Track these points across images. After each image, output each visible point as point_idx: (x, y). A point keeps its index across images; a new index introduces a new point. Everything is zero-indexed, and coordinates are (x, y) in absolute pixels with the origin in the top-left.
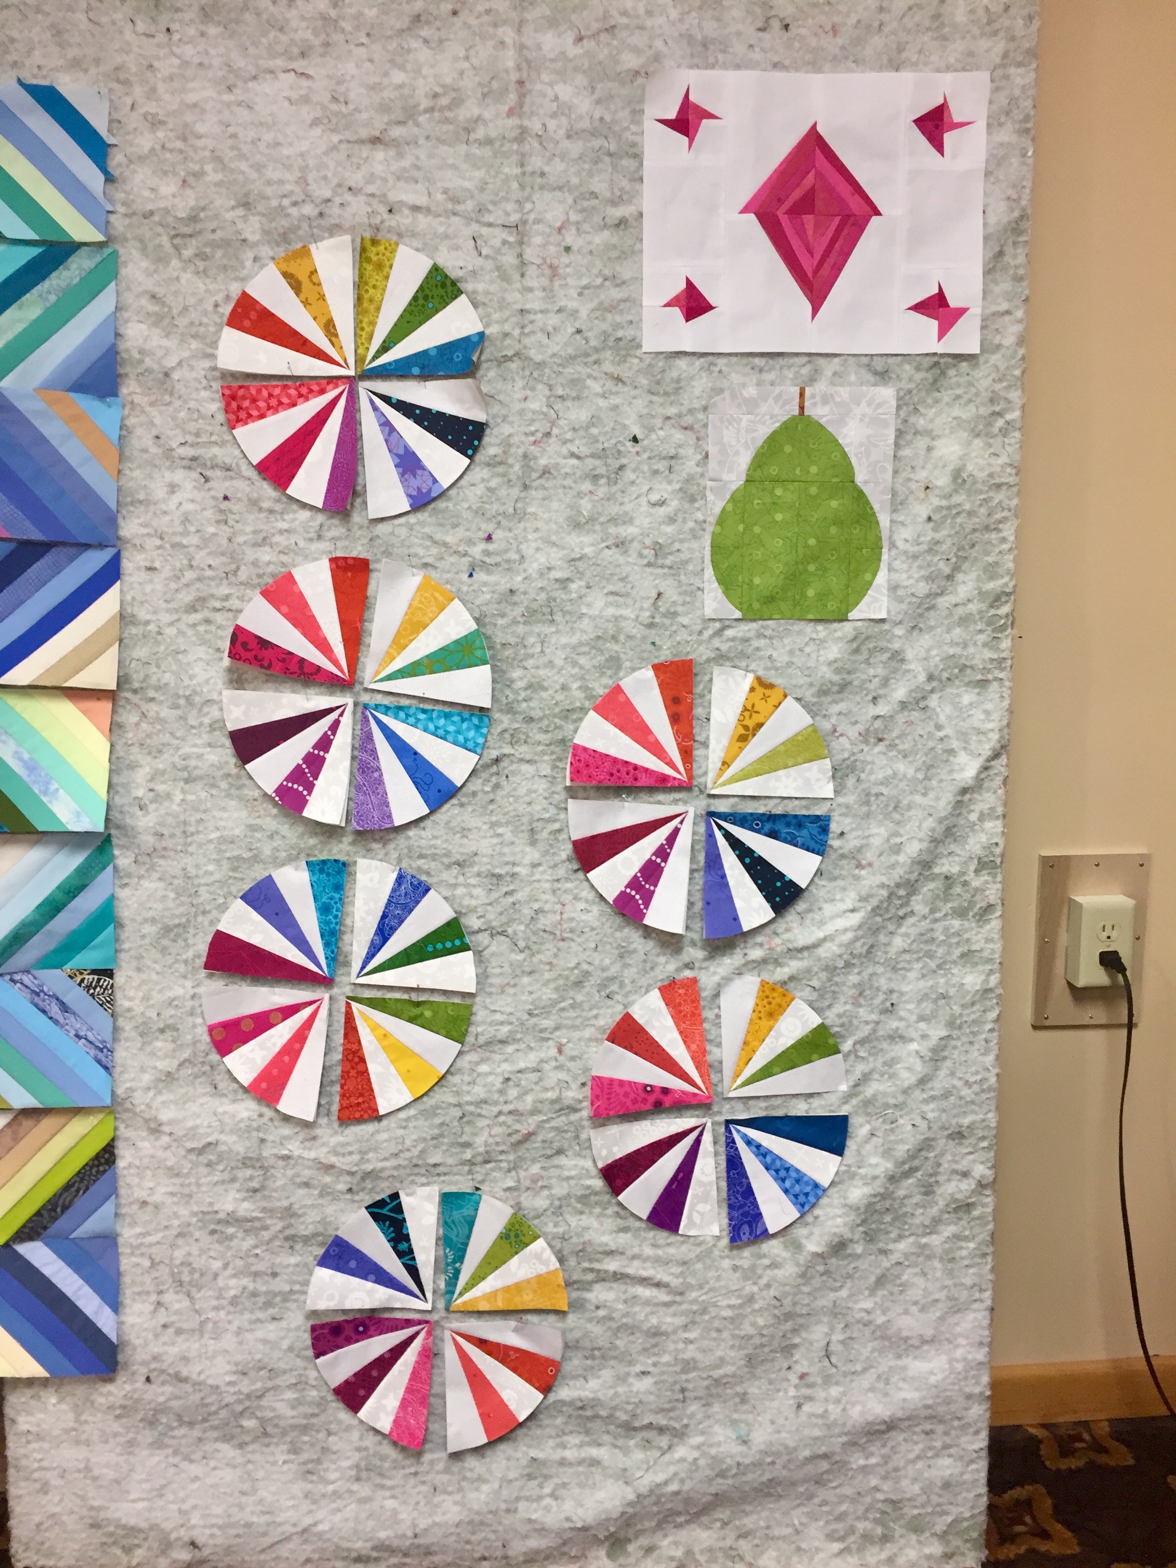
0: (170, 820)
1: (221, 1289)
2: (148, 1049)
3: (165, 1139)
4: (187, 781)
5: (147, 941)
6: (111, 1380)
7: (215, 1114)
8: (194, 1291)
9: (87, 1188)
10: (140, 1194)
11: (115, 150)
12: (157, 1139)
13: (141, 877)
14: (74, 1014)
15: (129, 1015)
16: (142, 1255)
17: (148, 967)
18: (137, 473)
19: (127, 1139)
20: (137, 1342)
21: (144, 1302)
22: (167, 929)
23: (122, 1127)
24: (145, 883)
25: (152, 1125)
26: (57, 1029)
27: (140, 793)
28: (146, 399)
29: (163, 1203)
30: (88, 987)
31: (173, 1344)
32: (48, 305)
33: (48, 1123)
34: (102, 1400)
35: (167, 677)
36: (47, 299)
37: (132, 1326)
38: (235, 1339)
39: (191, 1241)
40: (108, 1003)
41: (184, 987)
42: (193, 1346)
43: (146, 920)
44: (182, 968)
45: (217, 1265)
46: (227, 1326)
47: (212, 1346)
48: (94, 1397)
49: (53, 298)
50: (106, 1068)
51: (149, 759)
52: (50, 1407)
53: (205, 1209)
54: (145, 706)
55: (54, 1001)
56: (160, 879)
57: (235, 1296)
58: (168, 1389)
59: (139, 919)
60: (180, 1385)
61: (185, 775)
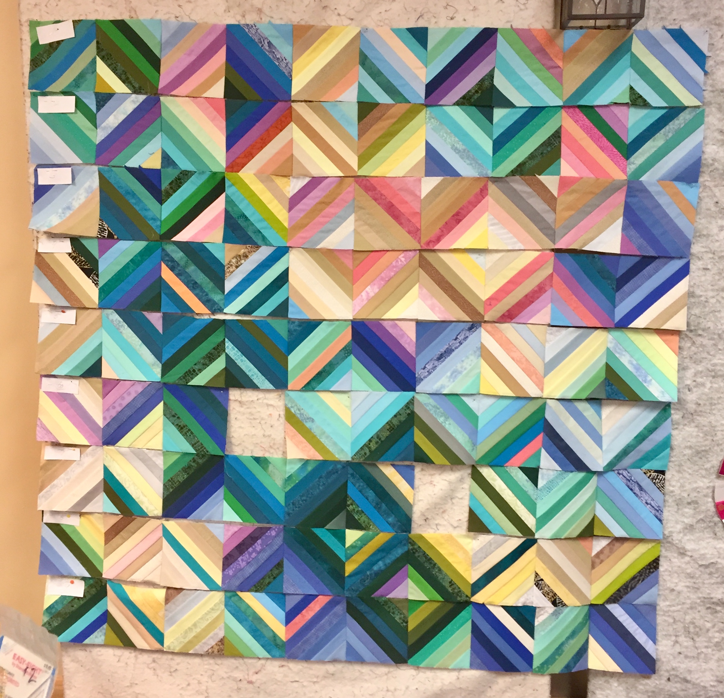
0: (704, 397)
1: (710, 638)
2: (680, 512)
3: (687, 559)
4: (714, 377)
5: (686, 457)
6: (649, 678)
7: (715, 548)
8: (695, 638)
9: (643, 580)
10: (669, 585)
11: (710, 59)
12: (682, 558)
13: (685, 425)
14: (645, 491)
15: (672, 494)
16: (669, 616)
17: (685, 471)
18: (703, 221)
19: (666, 557)
20: (664, 660)
21: (668, 640)
22: (698, 453)
23: (663, 550)
24: (687, 428)
25: (681, 551)
26: (637, 499)
27: (688, 382)
28: (713, 183)
29: (682, 591)
30: (653, 479)
31: (683, 663)
32: (668, 138)
33: (627, 545)
34: (641, 687)
35: (710, 324)
36: (668, 136)
37: (662, 651)
38: (716, 664)
39: (696, 611)
40: (661, 488)
41: (703, 482)
42: (693, 665)
43: (686, 447)
44: (704, 472)
45: (708, 625)
46: (712, 657)
47: (704, 666)
48: (637, 685)
49: (670, 135)
50: (660, 520)
51: (694, 365)
52: (613, 688)
53: (706, 596)
54: (695, 339)
55: (636, 485)
56: (696, 426)
57: (717, 642)
58: (678, 685)
59: (683, 446)
60: (686, 684)
61: (713, 374)
